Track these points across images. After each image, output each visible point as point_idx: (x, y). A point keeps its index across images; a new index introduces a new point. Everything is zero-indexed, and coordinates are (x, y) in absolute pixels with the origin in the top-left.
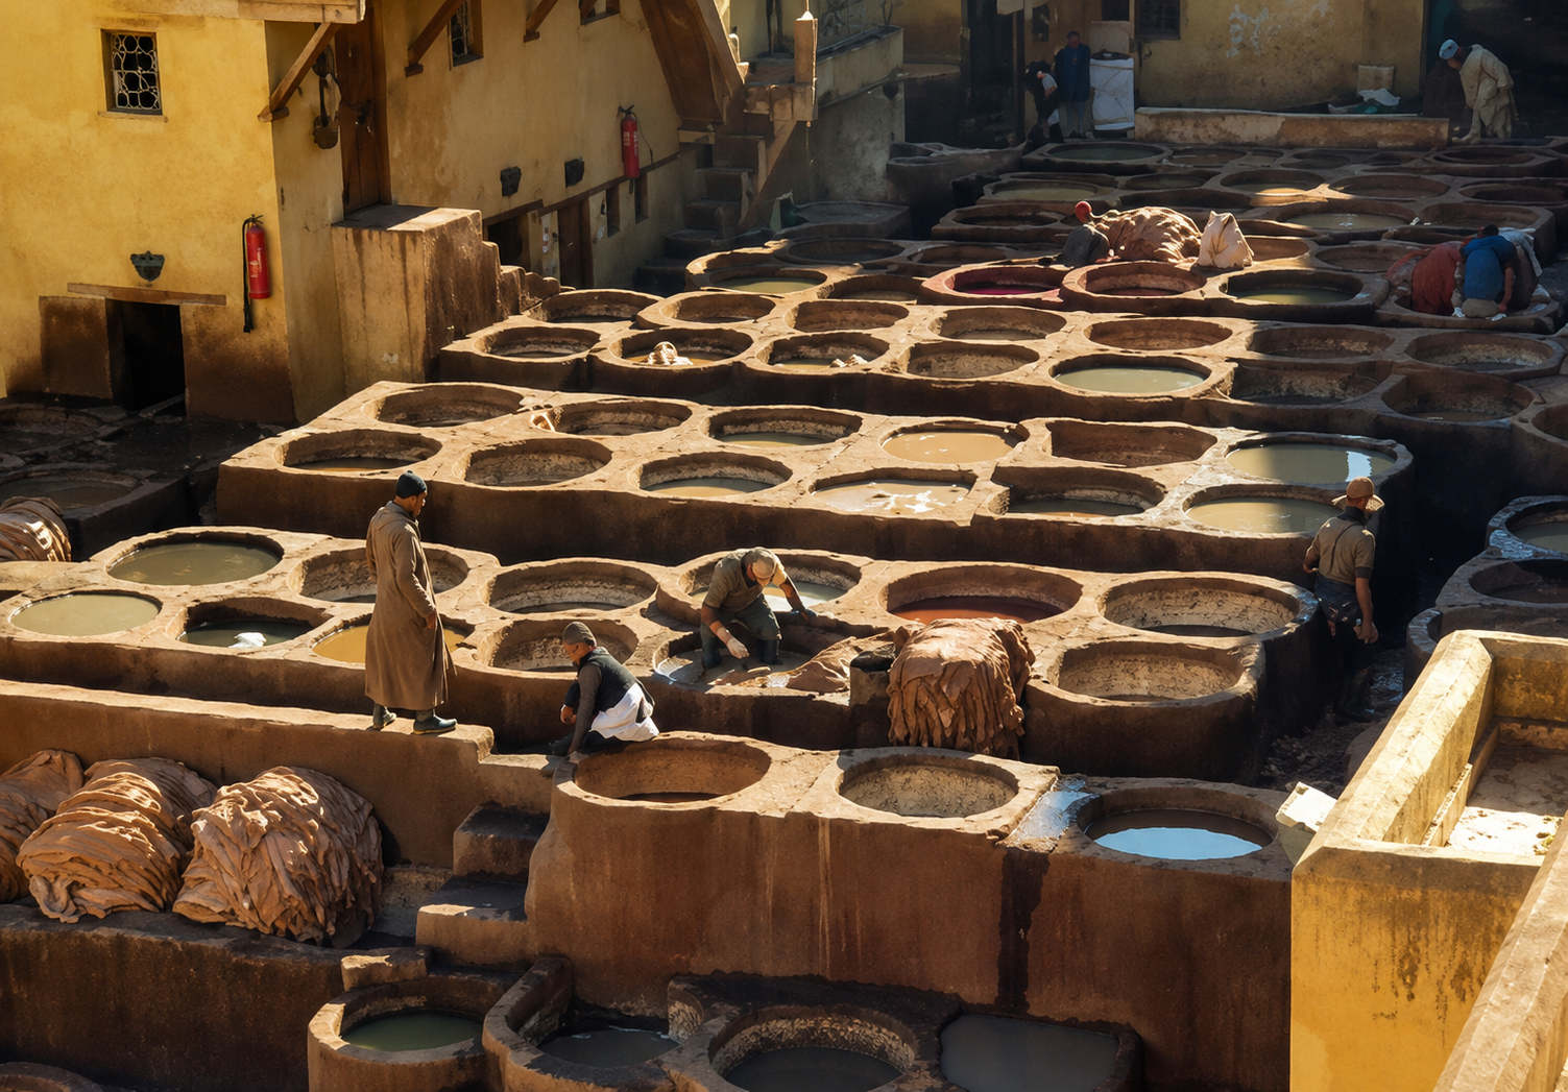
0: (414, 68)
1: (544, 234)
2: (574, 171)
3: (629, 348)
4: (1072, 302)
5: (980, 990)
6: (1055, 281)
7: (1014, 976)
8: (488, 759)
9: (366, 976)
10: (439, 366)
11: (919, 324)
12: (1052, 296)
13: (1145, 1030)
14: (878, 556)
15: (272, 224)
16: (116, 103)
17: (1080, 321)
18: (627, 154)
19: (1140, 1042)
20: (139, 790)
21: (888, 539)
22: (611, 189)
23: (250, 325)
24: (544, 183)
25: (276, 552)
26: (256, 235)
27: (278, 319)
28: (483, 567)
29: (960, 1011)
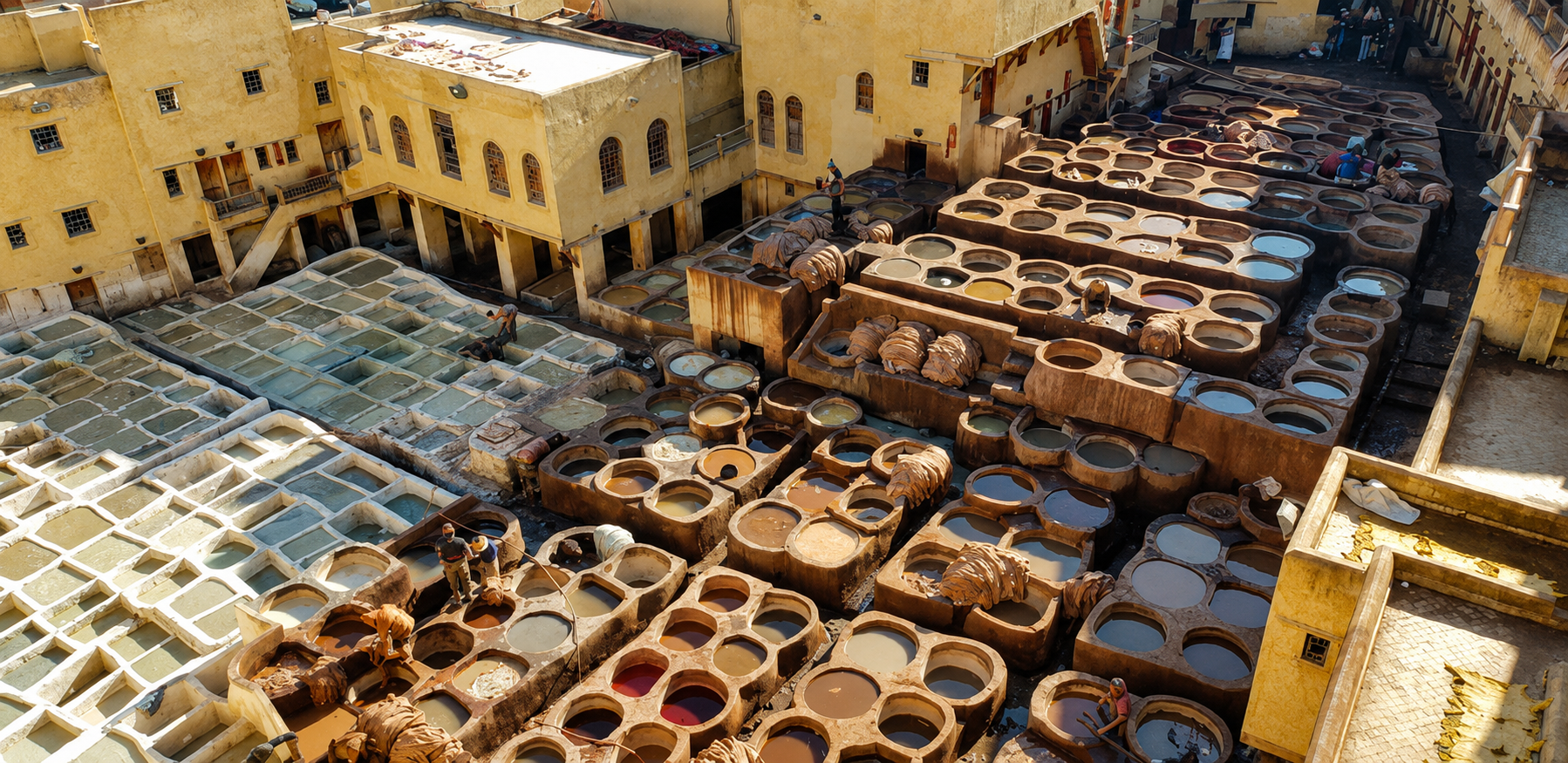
0: (1005, 70)
1: (1037, 117)
2: (1049, 93)
3: (1064, 168)
4: (1207, 162)
5: (1158, 436)
6: (1202, 148)
7: (1170, 433)
8: (1016, 338)
9: (976, 405)
10: (1004, 172)
11: (1157, 168)
12: (1201, 156)
13: (1208, 457)
14: (1140, 273)
15: (958, 125)
16: (914, 82)
17: (1210, 171)
18: (1066, 85)
19: (1207, 461)
20: (914, 333)
21: (1141, 265)
22: (1059, 98)
23: (947, 156)
24: (1040, 99)
25: (953, 248)
26: (953, 130)
27: (956, 154)
28: (1016, 260)
29: (1152, 441)
